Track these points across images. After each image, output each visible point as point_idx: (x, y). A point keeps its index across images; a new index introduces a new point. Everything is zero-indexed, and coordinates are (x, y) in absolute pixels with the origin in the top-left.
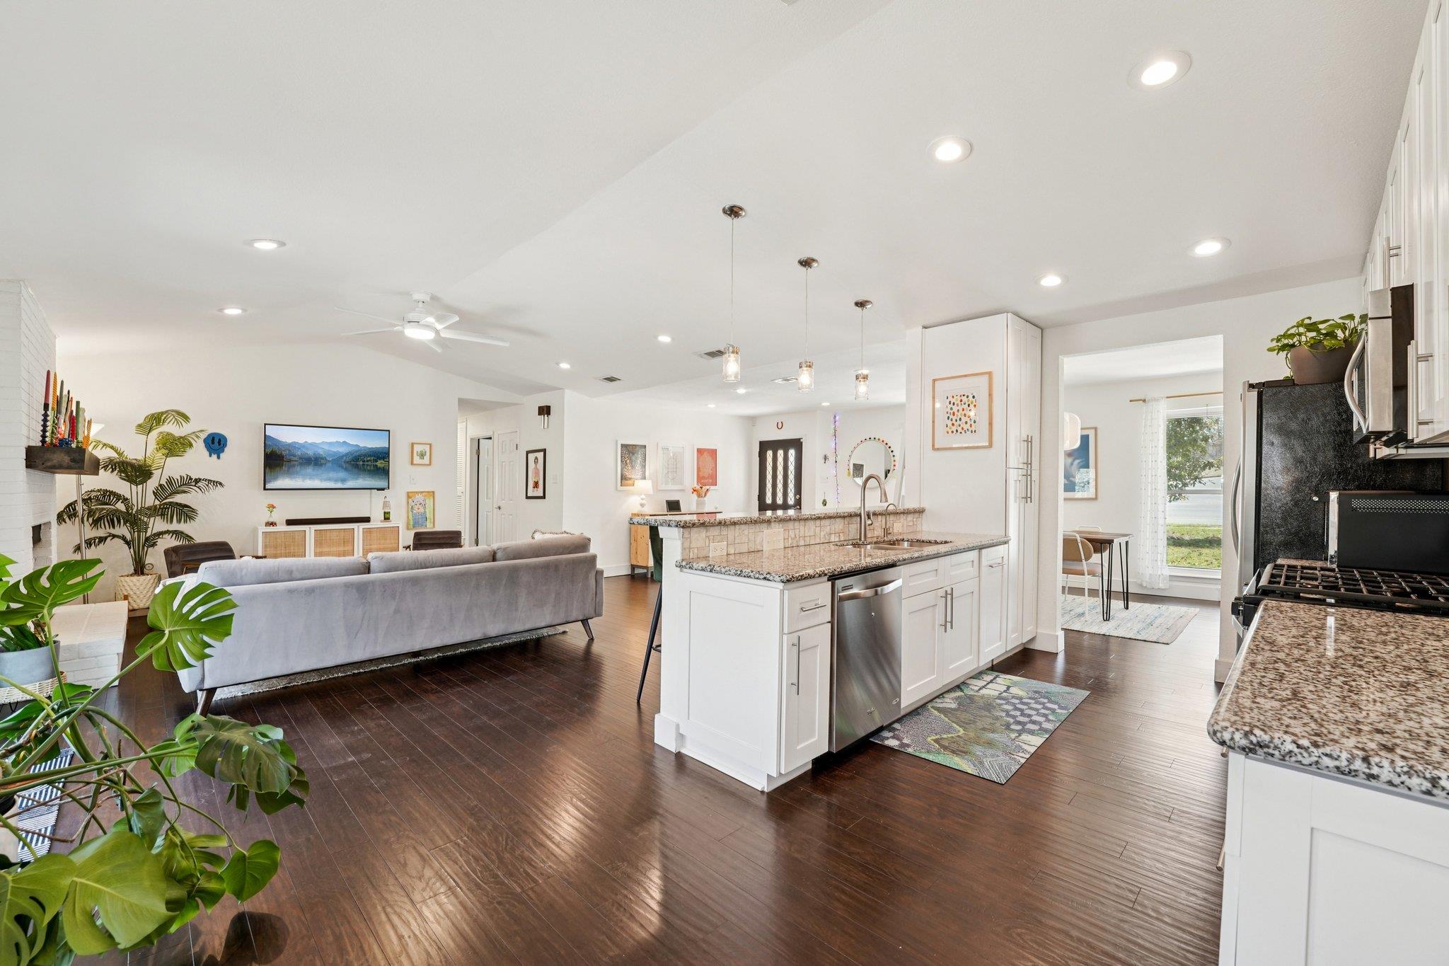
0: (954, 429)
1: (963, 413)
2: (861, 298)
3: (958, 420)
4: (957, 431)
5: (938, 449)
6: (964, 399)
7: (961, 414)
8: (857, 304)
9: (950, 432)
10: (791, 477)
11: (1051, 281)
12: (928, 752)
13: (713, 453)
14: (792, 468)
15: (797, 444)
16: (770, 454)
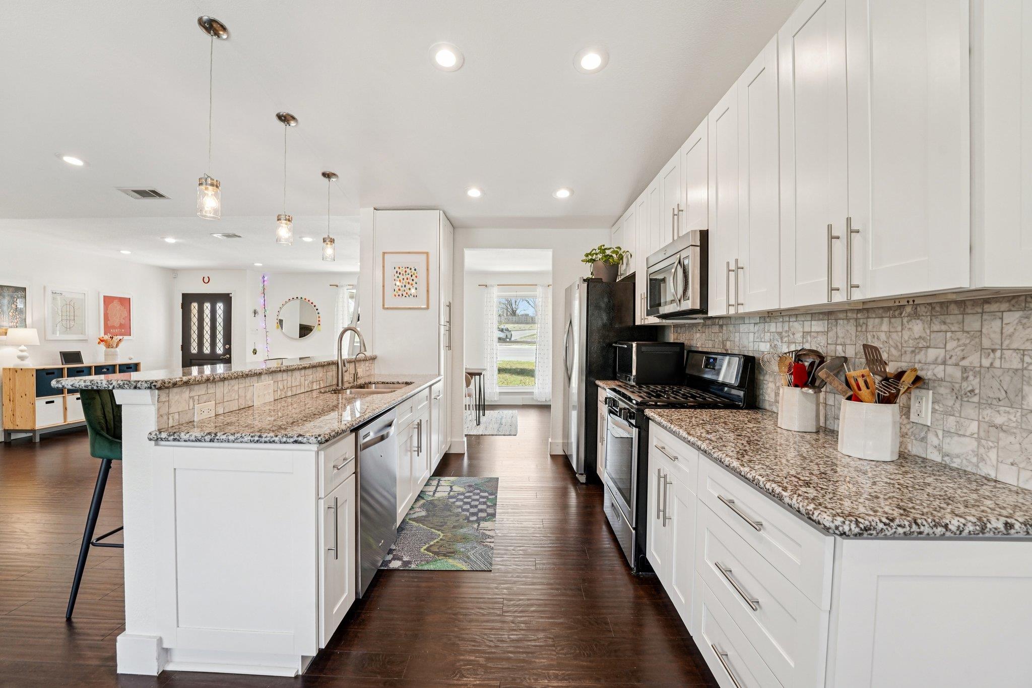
0: (400, 293)
1: (407, 281)
2: (328, 170)
3: (403, 286)
4: (402, 295)
5: (387, 308)
6: (408, 270)
7: (406, 282)
8: (324, 175)
9: (397, 296)
10: (220, 328)
11: (474, 193)
12: (428, 562)
13: (125, 302)
14: (220, 320)
15: (226, 299)
16: (195, 306)
